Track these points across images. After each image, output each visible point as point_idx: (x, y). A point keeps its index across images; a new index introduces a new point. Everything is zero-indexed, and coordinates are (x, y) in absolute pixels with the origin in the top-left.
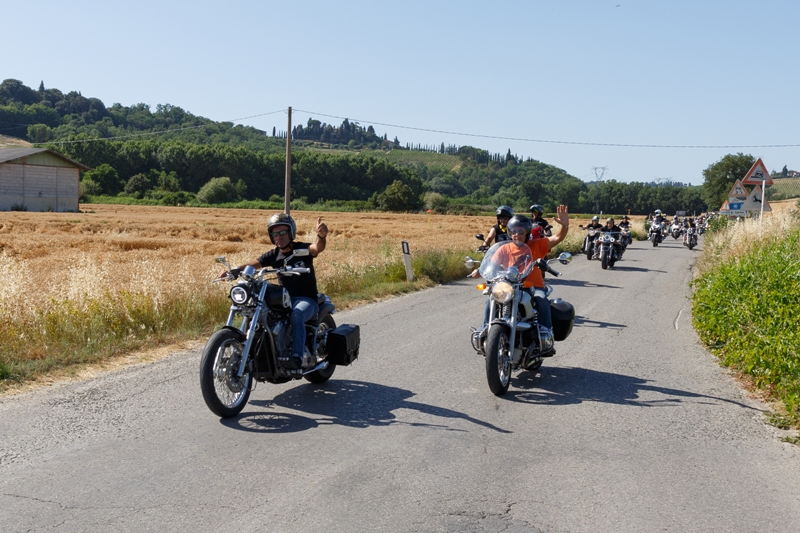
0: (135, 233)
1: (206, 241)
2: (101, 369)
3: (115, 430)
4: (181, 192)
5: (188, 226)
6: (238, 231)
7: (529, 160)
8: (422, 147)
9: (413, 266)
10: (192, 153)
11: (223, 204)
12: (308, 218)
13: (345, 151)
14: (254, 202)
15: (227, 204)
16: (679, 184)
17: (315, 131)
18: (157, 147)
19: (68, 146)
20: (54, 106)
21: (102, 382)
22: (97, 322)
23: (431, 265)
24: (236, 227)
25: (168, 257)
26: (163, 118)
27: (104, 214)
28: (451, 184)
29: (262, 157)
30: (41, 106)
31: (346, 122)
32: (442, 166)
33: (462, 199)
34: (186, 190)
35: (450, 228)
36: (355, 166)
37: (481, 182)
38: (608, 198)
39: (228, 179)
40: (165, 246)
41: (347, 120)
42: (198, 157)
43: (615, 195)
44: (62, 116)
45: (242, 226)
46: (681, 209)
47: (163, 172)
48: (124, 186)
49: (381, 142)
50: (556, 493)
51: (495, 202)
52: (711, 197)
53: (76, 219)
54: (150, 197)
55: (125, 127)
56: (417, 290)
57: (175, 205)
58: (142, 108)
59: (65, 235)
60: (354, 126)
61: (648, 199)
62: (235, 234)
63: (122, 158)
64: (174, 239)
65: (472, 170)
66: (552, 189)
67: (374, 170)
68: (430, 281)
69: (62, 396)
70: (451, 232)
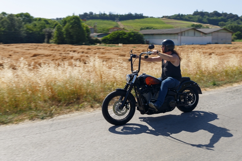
2: (239, 84)
19: (229, 27)
20: (225, 17)
27: (238, 44)
30: (222, 17)
44: (227, 19)
53: (231, 46)
59: (228, 50)
69: (229, 91)
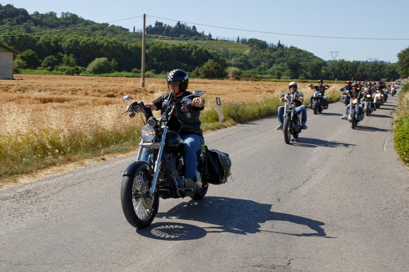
0: (48, 92)
1: (94, 98)
2: (32, 178)
3: (43, 215)
4: (76, 67)
5: (82, 88)
6: (113, 91)
7: (291, 47)
8: (226, 39)
9: (223, 113)
10: (83, 43)
11: (103, 74)
12: (156, 82)
13: (178, 41)
14: (122, 73)
15: (106, 74)
16: (382, 62)
17: (160, 29)
18: (62, 39)
19: (6, 38)
21: (33, 185)
22: (27, 148)
23: (234, 111)
24: (111, 88)
25: (70, 107)
26: (65, 21)
27: (29, 81)
28: (243, 62)
29: (126, 45)
31: (179, 23)
32: (238, 51)
33: (250, 71)
34: (80, 66)
35: (244, 89)
36: (185, 51)
37: (262, 61)
38: (339, 70)
39: (106, 59)
40: (68, 100)
41: (179, 22)
42: (87, 45)
43: (344, 68)
44: (2, 19)
45: (115, 88)
46: (384, 78)
47: (65, 55)
48: (41, 63)
49: (200, 36)
50: (317, 253)
51: (271, 73)
52: (402, 70)
53: (11, 84)
54: (57, 70)
55: (42, 26)
56: (226, 127)
57: (73, 75)
58: (52, 15)
59: (5, 94)
60: (183, 26)
61: (363, 71)
62: (111, 93)
63: (40, 46)
64: (73, 97)
65: (256, 53)
66: (305, 65)
67: (196, 53)
68: (234, 122)
69: (9, 195)
70: (244, 91)
